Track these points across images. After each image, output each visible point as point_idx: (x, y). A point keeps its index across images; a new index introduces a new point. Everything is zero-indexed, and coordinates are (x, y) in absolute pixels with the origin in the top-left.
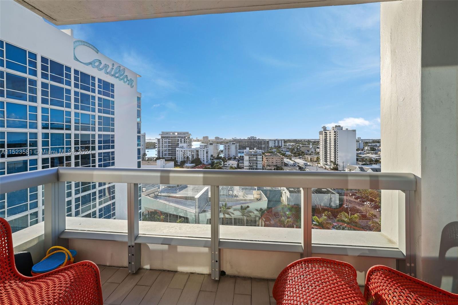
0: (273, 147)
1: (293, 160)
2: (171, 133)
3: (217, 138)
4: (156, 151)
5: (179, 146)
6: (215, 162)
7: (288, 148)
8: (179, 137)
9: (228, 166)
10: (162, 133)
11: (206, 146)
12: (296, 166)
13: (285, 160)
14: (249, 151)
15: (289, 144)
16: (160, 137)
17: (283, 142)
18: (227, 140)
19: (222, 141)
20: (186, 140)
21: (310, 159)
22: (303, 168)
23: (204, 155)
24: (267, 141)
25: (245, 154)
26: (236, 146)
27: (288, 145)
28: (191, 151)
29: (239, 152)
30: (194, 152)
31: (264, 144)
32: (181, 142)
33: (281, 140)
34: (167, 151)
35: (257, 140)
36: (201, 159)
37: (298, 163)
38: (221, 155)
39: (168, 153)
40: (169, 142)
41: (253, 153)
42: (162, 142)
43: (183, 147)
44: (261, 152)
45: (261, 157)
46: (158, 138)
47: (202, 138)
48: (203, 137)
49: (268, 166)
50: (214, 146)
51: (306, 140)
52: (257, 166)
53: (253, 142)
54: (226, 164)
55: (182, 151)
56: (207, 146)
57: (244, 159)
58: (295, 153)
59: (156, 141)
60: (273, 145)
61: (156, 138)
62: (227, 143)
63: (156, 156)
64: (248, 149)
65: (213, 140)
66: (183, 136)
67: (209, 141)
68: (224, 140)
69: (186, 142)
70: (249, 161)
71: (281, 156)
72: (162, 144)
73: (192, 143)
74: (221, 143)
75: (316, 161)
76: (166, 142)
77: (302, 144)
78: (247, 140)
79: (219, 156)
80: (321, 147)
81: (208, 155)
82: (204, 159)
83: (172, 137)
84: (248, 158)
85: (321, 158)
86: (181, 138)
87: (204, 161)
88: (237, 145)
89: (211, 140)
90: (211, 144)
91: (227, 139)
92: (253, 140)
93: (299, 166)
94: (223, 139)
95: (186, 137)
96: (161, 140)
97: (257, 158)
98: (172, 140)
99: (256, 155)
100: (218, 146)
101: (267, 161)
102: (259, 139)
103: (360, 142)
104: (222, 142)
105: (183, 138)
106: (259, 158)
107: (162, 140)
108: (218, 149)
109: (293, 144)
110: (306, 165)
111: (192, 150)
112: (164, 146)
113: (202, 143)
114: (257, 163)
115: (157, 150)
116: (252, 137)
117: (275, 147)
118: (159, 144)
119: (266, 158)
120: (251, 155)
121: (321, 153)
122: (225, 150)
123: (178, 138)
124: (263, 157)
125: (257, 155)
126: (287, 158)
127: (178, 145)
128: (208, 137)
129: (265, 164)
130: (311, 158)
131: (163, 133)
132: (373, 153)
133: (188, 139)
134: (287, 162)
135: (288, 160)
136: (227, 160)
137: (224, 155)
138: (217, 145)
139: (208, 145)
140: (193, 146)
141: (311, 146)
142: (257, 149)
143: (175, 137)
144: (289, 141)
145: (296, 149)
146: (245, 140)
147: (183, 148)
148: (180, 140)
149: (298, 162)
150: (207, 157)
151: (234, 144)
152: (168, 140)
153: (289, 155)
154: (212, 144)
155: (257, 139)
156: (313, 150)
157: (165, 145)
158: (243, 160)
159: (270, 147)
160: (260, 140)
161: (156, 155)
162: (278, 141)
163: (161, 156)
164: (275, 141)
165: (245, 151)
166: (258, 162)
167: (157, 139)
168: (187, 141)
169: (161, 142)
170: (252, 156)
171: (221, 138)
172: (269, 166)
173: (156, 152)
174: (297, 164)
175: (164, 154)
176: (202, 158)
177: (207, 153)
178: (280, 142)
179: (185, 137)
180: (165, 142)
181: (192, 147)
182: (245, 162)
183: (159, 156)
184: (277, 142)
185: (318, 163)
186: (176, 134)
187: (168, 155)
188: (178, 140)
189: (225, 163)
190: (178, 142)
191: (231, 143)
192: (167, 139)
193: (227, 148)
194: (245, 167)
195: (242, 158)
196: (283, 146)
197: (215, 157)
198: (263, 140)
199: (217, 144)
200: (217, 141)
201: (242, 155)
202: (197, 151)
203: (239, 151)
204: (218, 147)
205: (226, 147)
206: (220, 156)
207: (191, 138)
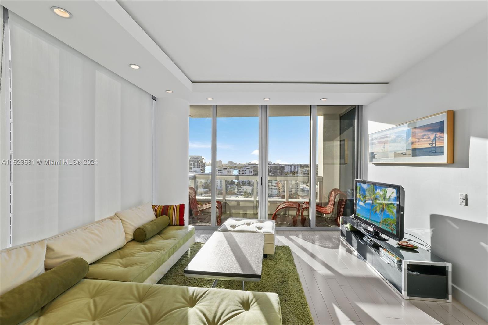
0: (289, 172)
3: (231, 162)
5: (192, 171)
6: (229, 187)
7: (304, 173)
9: (242, 191)
11: (219, 171)
15: (306, 169)
17: (299, 166)
18: (241, 165)
19: (236, 165)
20: (199, 164)
24: (283, 166)
26: (251, 171)
27: (304, 170)
31: (280, 169)
32: (194, 166)
33: (298, 165)
35: (273, 165)
43: (196, 171)
50: (228, 171)
54: (240, 190)
56: (220, 170)
60: (289, 170)
62: (242, 167)
65: (227, 164)
66: (196, 160)
67: (223, 166)
69: (199, 166)
73: (205, 168)
74: (235, 168)
79: (233, 181)
88: (251, 170)
89: (225, 164)
90: (224, 169)
91: (241, 163)
95: (200, 162)
97: (272, 183)
100: (232, 171)
102: (274, 164)
106: (275, 183)
108: (232, 174)
117: (291, 171)
126: (303, 184)
127: (191, 170)
128: (221, 161)
129: (281, 189)
133: (201, 164)
134: (303, 188)
136: (241, 185)
137: (237, 181)
139: (222, 170)
140: (206, 170)
142: (272, 174)
144: (306, 166)
147: (196, 173)
148: (192, 164)
151: (249, 169)
154: (226, 169)
155: (273, 163)
159: (286, 171)
160: (276, 165)
162: (295, 166)
164: (291, 166)
166: (273, 187)
171: (235, 162)
178: (297, 166)
179: (198, 161)
181: (205, 172)
184: (293, 167)
189: (240, 188)
190: (191, 166)
191: (246, 168)
193: (242, 173)
196: (299, 171)
197: (229, 182)
198: (278, 165)
199: (232, 169)
200: (231, 165)
207: (204, 162)
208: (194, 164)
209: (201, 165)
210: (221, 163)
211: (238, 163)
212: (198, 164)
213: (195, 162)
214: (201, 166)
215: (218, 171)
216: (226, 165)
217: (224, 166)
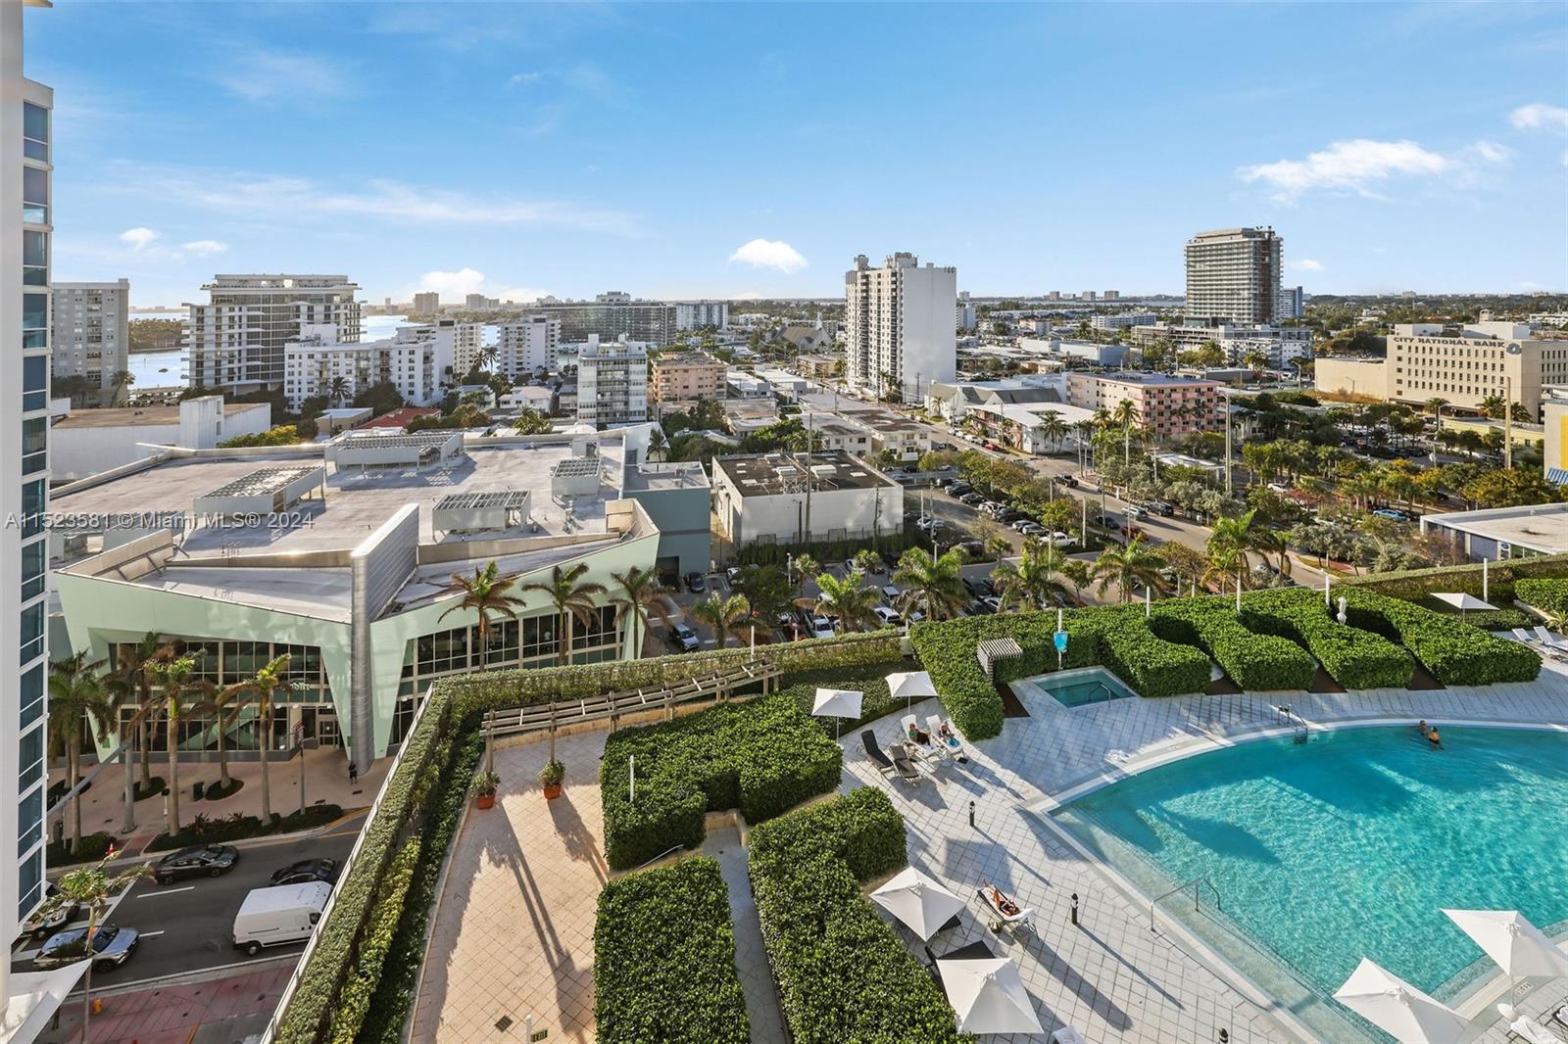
0: (689, 328)
1: (758, 373)
2: (263, 283)
3: (474, 299)
4: (183, 360)
5: (302, 336)
6: (462, 395)
7: (743, 332)
8: (303, 298)
9: (512, 409)
10: (216, 282)
11: (424, 332)
12: (768, 394)
13: (730, 375)
14: (598, 348)
15: (748, 315)
16: (205, 299)
17: (725, 308)
18: (517, 307)
19: (496, 309)
20: (333, 308)
21: (813, 367)
22: (790, 403)
23: (411, 369)
24: (671, 309)
25: (581, 361)
26: (550, 328)
27: (742, 321)
28: (355, 355)
29: (560, 351)
30: (368, 359)
31: (658, 318)
32: (310, 317)
33: (721, 304)
34: (240, 361)
35: (633, 304)
36: (400, 385)
37: (775, 385)
38: (489, 365)
39: (248, 367)
40: (250, 318)
41: (613, 354)
42: (219, 319)
43: (318, 338)
44: (644, 351)
45: (644, 367)
46: (198, 303)
47: (410, 302)
48: (416, 296)
49: (670, 399)
50: (459, 331)
51: (803, 300)
52: (626, 403)
53: (618, 312)
54: (506, 403)
55: (311, 356)
56: (428, 331)
57: (579, 379)
58: (765, 350)
59: (185, 316)
60: (691, 320)
61: (183, 305)
62: (516, 316)
63: (186, 384)
64: (594, 338)
65: (459, 306)
66: (323, 292)
67: (442, 311)
68: (504, 305)
69: (332, 317)
70: (599, 383)
71: (719, 361)
72: (218, 328)
73: (362, 322)
74: (490, 319)
75: (834, 376)
76: (237, 319)
77: (790, 317)
78: (593, 304)
79: (481, 370)
80: (850, 326)
81: (432, 368)
82: (412, 385)
83: (266, 300)
84: (595, 373)
85: (849, 365)
86: (311, 301)
87: (411, 393)
88: (553, 325)
89: (450, 307)
90: (443, 324)
91: (515, 302)
92: (616, 305)
93: (777, 395)
94: (501, 302)
95: (336, 299)
96: (210, 313)
97: (627, 372)
98: (264, 310)
99: (623, 362)
100: (475, 330)
101: (668, 380)
102: (639, 303)
103: (967, 306)
104: (494, 313)
105: (321, 300)
106: (638, 371)
107: (219, 310)
108: (474, 342)
109: (759, 315)
110: (801, 389)
111: (358, 352)
112: (225, 338)
113: (410, 320)
114: (626, 393)
115: (188, 356)
116: (613, 294)
117: (697, 327)
118: (200, 328)
119: (664, 373)
120: (606, 362)
121: (850, 345)
122: (507, 346)
123: (299, 303)
124: (650, 366)
125: (627, 362)
126: (738, 369)
127: (298, 333)
128: (437, 295)
129: (662, 392)
130: (817, 365)
131: (222, 281)
132: (1004, 341)
133: (342, 306)
134: (738, 383)
135: (742, 375)
136: (511, 386)
137: (498, 368)
138: (472, 328)
139: (433, 329)
140: (365, 332)
141: (819, 324)
142: (628, 339)
143: (279, 298)
144: (748, 306)
145: (768, 336)
146: (587, 304)
147: (318, 345)
148: (304, 310)
149: (774, 381)
150: (427, 375)
151: (543, 320)
152: (245, 313)
153: (747, 357)
154: (451, 323)
155: (633, 299)
156: (825, 337)
157: (232, 331)
158: (574, 381)
159: (680, 329)
160: (644, 304)
161: (183, 377)
162: (709, 307)
163: (209, 383)
164: (696, 306)
165: (581, 346)
166: (632, 388)
167: (192, 306)
168: (337, 316)
169: (210, 321)
170: (610, 367)
171: (491, 298)
172: (674, 400)
173: (187, 365)
174: (772, 388)
175: (224, 372)
176: (405, 381)
177: (427, 359)
178: (716, 309)
179: (329, 298)
180: (232, 318)
181: (362, 338)
182: (580, 390)
183: (199, 382)
184: (703, 309)
185: (840, 382)
186: (288, 284)
187: (244, 377)
188: (298, 308)
189: (504, 397)
190: (298, 317)
191: (531, 318)
192: (244, 308)
193: (515, 338)
194: (580, 411)
195: (570, 376)
196: (725, 323)
197: (461, 374)
198: (653, 304)
199: (474, 325)
200: (475, 310)
201: (573, 362)
202: (382, 353)
203: (561, 347)
204: (475, 336)
205: (511, 335)
206: (483, 369)
207: (356, 300)
208: (310, 309)
209: (342, 311)
210: (437, 301)
211: (503, 301)
212: (328, 308)
213: (318, 299)
214: (342, 317)
215: (419, 332)
216: (458, 310)
217: (446, 311)
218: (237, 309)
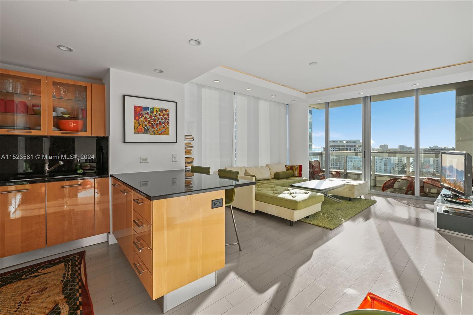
2: (339, 142)
8: (349, 146)
19: (411, 150)
20: (356, 149)
34: (334, 161)
39: (335, 163)
46: (324, 147)
47: (379, 147)
48: (381, 145)
55: (351, 161)
61: (322, 147)
65: (396, 149)
66: (353, 144)
67: (389, 151)
83: (339, 146)
86: (350, 147)
94: (412, 148)
95: (357, 146)
98: (339, 149)
105: (353, 147)
123: (347, 147)
128: (387, 145)
133: (359, 148)
143: (344, 146)
148: (349, 149)
152: (334, 149)
171: (408, 147)
179: (355, 146)
186: (345, 142)
187: (334, 165)
190: (347, 151)
192: (334, 148)
200: (402, 150)
209: (359, 150)
210: (387, 147)
213: (352, 146)
217: (391, 151)
218: (333, 149)
